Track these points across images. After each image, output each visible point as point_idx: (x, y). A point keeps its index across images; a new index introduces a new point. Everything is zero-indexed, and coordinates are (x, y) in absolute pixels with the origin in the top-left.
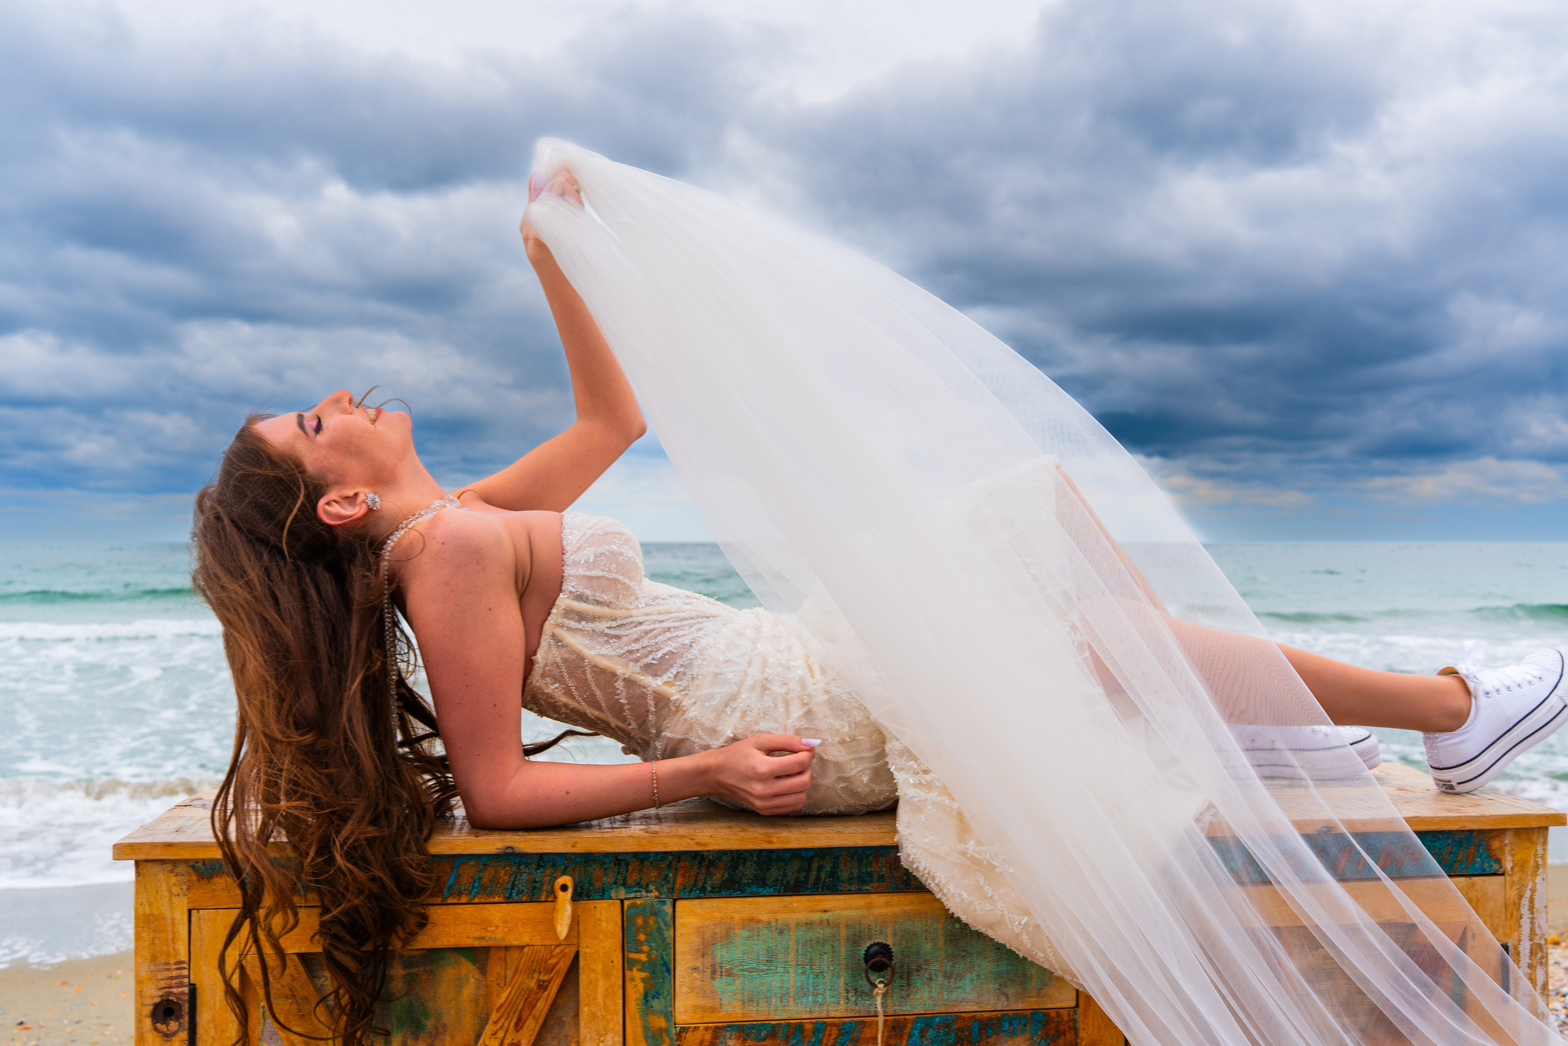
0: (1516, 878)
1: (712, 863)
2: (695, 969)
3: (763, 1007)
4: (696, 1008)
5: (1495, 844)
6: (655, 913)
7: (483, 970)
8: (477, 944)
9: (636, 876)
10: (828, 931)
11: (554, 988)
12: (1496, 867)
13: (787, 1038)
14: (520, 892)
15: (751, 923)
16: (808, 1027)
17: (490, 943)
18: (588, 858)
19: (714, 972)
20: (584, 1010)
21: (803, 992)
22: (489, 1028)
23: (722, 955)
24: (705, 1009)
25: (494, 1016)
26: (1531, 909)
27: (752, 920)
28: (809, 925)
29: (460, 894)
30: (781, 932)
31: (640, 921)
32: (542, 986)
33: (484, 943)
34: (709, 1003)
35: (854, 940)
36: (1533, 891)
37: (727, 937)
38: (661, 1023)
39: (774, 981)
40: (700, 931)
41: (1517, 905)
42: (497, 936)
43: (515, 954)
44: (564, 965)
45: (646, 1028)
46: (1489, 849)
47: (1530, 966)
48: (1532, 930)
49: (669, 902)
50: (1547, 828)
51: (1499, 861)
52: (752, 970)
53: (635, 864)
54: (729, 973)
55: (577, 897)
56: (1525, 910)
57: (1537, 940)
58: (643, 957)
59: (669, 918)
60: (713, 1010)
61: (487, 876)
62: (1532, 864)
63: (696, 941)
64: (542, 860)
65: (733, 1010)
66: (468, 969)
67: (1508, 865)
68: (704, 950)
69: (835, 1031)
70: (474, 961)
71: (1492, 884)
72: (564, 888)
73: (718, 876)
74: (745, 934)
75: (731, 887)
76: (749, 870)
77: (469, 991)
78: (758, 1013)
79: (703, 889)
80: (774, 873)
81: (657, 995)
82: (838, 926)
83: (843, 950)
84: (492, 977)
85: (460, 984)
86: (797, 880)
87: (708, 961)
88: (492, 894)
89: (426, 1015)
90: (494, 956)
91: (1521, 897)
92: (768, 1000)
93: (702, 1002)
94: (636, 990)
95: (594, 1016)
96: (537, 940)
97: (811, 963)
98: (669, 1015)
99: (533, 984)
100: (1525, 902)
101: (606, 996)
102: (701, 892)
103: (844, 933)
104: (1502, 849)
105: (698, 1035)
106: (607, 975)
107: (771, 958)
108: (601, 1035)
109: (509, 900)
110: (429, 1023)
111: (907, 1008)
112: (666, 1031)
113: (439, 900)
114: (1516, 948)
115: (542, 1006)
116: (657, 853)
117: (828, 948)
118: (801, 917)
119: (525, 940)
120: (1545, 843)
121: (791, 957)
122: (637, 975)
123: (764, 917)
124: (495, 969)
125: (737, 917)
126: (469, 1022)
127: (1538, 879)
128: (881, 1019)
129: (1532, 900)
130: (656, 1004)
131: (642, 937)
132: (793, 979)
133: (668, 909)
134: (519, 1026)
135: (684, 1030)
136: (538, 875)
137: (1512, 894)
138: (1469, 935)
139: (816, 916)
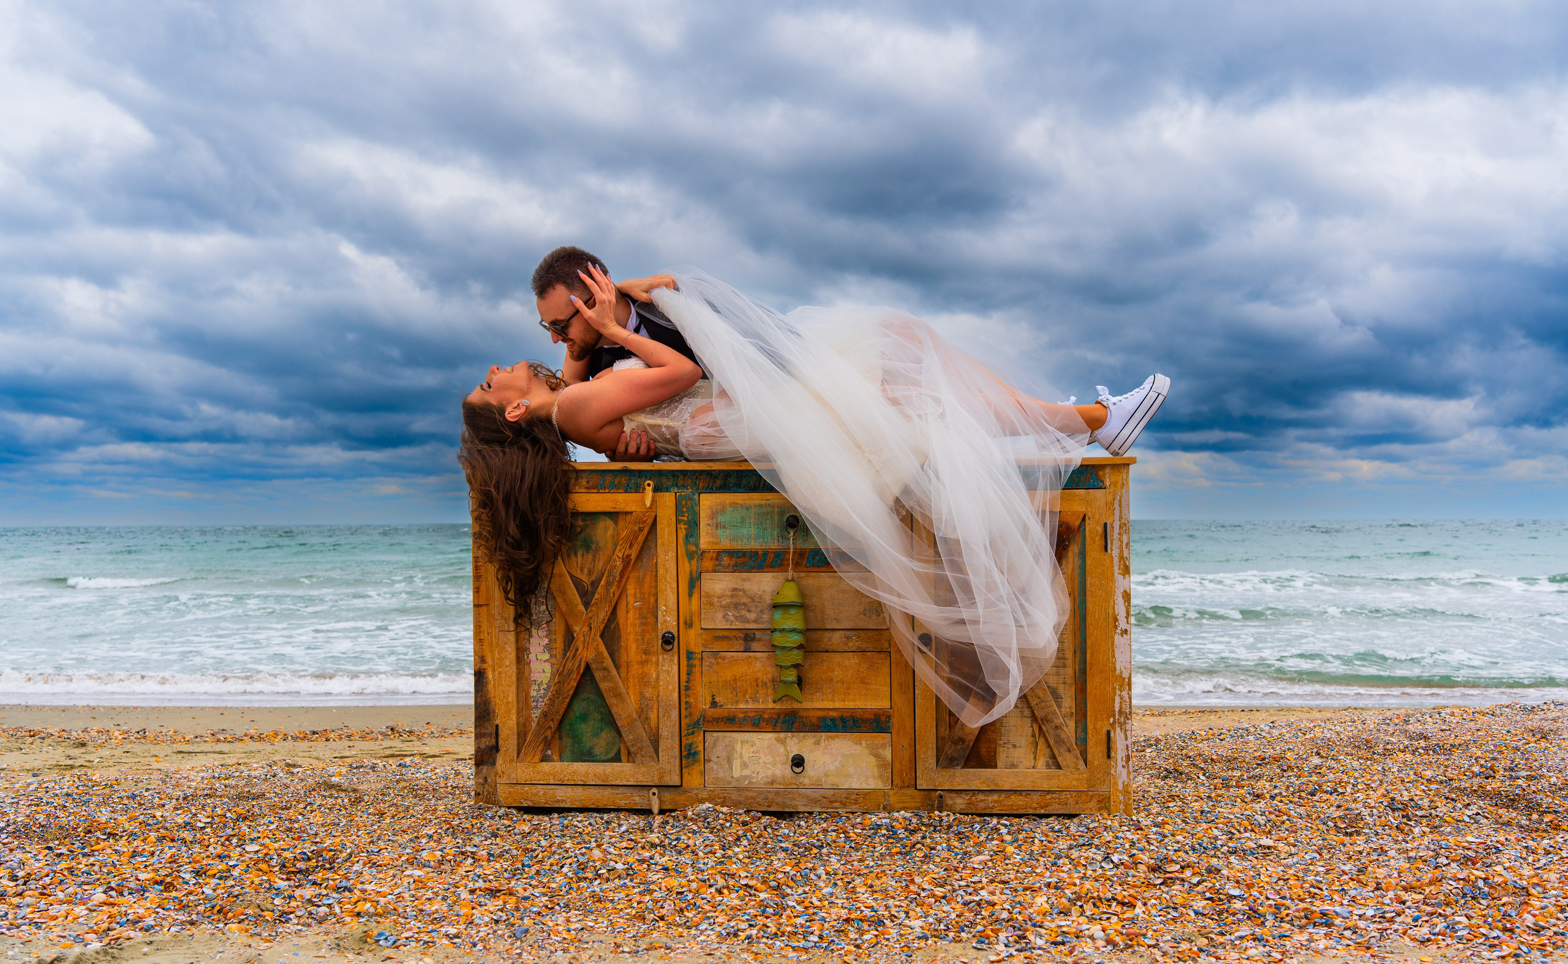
0: (1112, 490)
1: (716, 477)
2: (709, 525)
3: (739, 543)
4: (709, 543)
5: (1101, 473)
6: (690, 499)
7: (616, 524)
8: (612, 510)
9: (682, 482)
10: (769, 509)
11: (646, 530)
12: (1101, 484)
13: (751, 558)
14: (631, 488)
15: (734, 505)
16: (760, 553)
17: (618, 510)
18: (660, 473)
19: (717, 526)
20: (659, 541)
21: (757, 537)
22: (619, 548)
23: (721, 518)
24: (713, 543)
25: (620, 543)
26: (1120, 506)
27: (734, 503)
28: (761, 506)
29: (605, 488)
30: (748, 509)
31: (684, 502)
32: (641, 530)
33: (615, 510)
34: (715, 540)
35: (781, 514)
36: (1121, 497)
37: (723, 511)
38: (694, 548)
39: (745, 531)
40: (711, 508)
41: (1113, 504)
42: (621, 507)
43: (629, 517)
44: (650, 521)
45: (687, 551)
46: (1097, 475)
47: (1119, 534)
48: (1121, 517)
49: (697, 494)
50: (1129, 465)
51: (1103, 481)
52: (734, 526)
53: (681, 477)
54: (724, 527)
55: (656, 490)
56: (1116, 506)
57: (1123, 521)
58: (685, 519)
59: (697, 502)
60: (717, 543)
61: (617, 481)
62: (1120, 483)
63: (709, 512)
64: (641, 473)
65: (726, 544)
66: (609, 523)
67: (1108, 484)
68: (713, 516)
69: (773, 555)
70: (612, 520)
71: (1099, 493)
72: (649, 485)
73: (718, 483)
74: (731, 509)
75: (724, 488)
76: (732, 480)
77: (610, 532)
78: (738, 545)
79: (712, 488)
80: (744, 482)
81: (691, 536)
82: (774, 507)
83: (776, 518)
84: (620, 526)
85: (606, 529)
86: (754, 485)
87: (714, 521)
88: (619, 489)
89: (592, 542)
90: (621, 517)
91: (1114, 500)
92: (742, 540)
93: (711, 540)
94: (682, 533)
95: (663, 544)
96: (638, 509)
97: (761, 523)
98: (697, 545)
99: (637, 529)
100: (1117, 502)
101: (669, 535)
102: (711, 490)
103: (776, 510)
104: (1104, 475)
105: (710, 555)
106: (669, 526)
107: (743, 521)
108: (666, 553)
109: (626, 492)
110: (593, 546)
111: (806, 546)
112: (696, 552)
113: (596, 491)
114: (1112, 524)
115: (641, 538)
116: (691, 471)
117: (769, 517)
118: (757, 502)
119: (633, 509)
120: (1128, 473)
121: (752, 521)
122: (682, 526)
123: (740, 502)
124: (621, 523)
125: (727, 501)
126: (610, 546)
127: (1124, 491)
128: (792, 550)
129: (1120, 501)
130: (691, 540)
131: (685, 510)
132: (753, 531)
133: (696, 497)
134: (631, 547)
135: (704, 552)
136: (639, 481)
137: (1110, 498)
138: (1087, 518)
139: (763, 502)
